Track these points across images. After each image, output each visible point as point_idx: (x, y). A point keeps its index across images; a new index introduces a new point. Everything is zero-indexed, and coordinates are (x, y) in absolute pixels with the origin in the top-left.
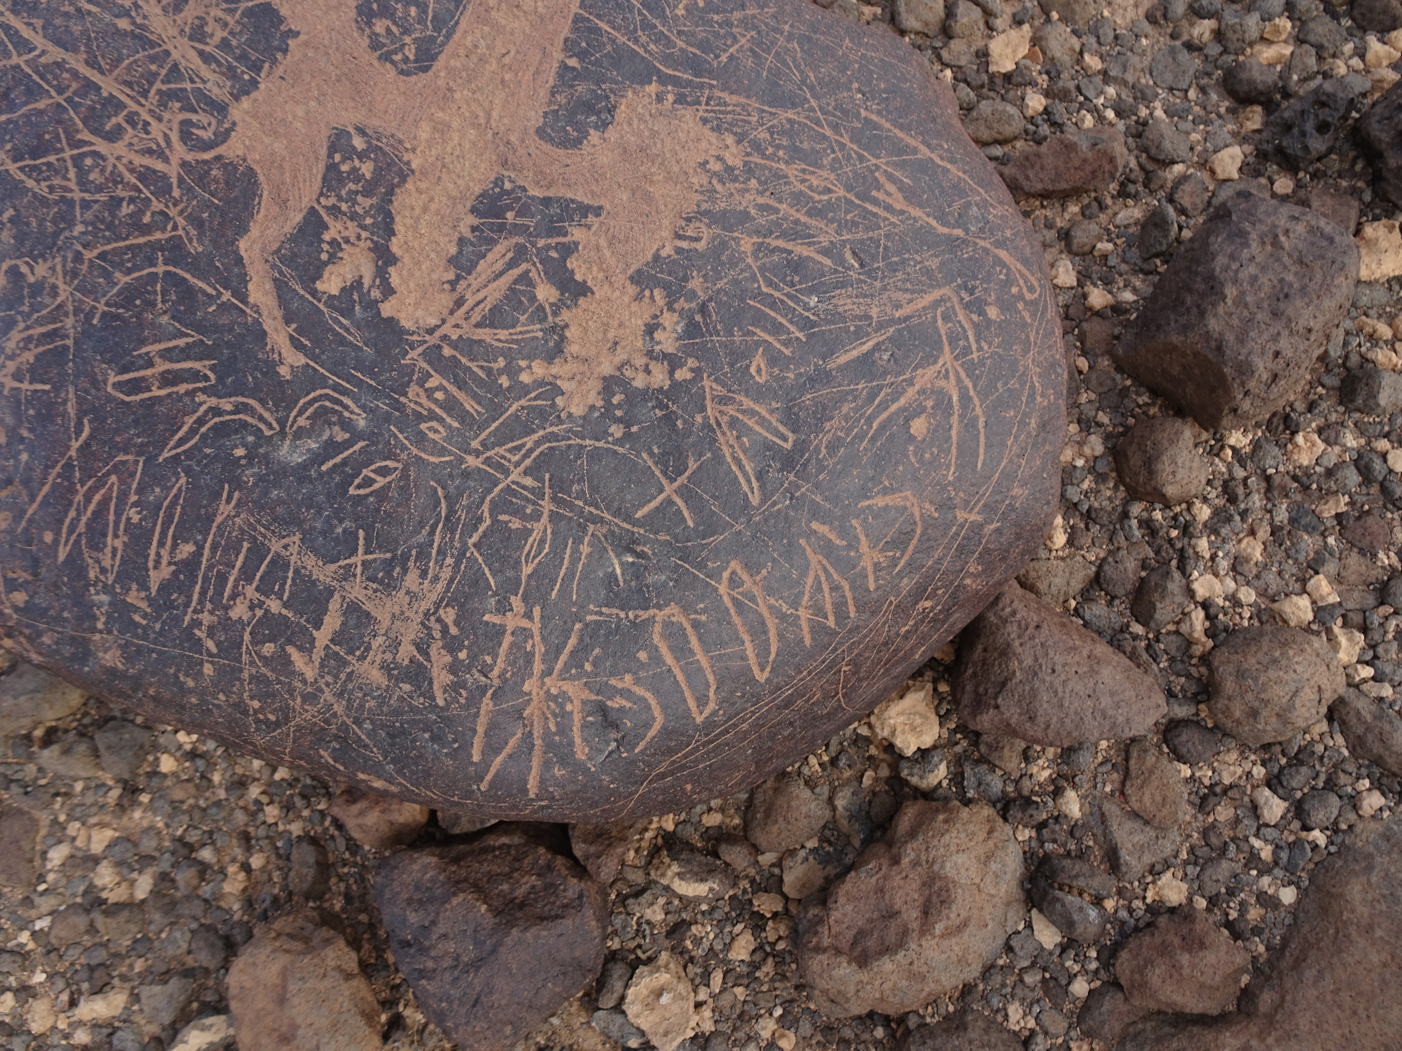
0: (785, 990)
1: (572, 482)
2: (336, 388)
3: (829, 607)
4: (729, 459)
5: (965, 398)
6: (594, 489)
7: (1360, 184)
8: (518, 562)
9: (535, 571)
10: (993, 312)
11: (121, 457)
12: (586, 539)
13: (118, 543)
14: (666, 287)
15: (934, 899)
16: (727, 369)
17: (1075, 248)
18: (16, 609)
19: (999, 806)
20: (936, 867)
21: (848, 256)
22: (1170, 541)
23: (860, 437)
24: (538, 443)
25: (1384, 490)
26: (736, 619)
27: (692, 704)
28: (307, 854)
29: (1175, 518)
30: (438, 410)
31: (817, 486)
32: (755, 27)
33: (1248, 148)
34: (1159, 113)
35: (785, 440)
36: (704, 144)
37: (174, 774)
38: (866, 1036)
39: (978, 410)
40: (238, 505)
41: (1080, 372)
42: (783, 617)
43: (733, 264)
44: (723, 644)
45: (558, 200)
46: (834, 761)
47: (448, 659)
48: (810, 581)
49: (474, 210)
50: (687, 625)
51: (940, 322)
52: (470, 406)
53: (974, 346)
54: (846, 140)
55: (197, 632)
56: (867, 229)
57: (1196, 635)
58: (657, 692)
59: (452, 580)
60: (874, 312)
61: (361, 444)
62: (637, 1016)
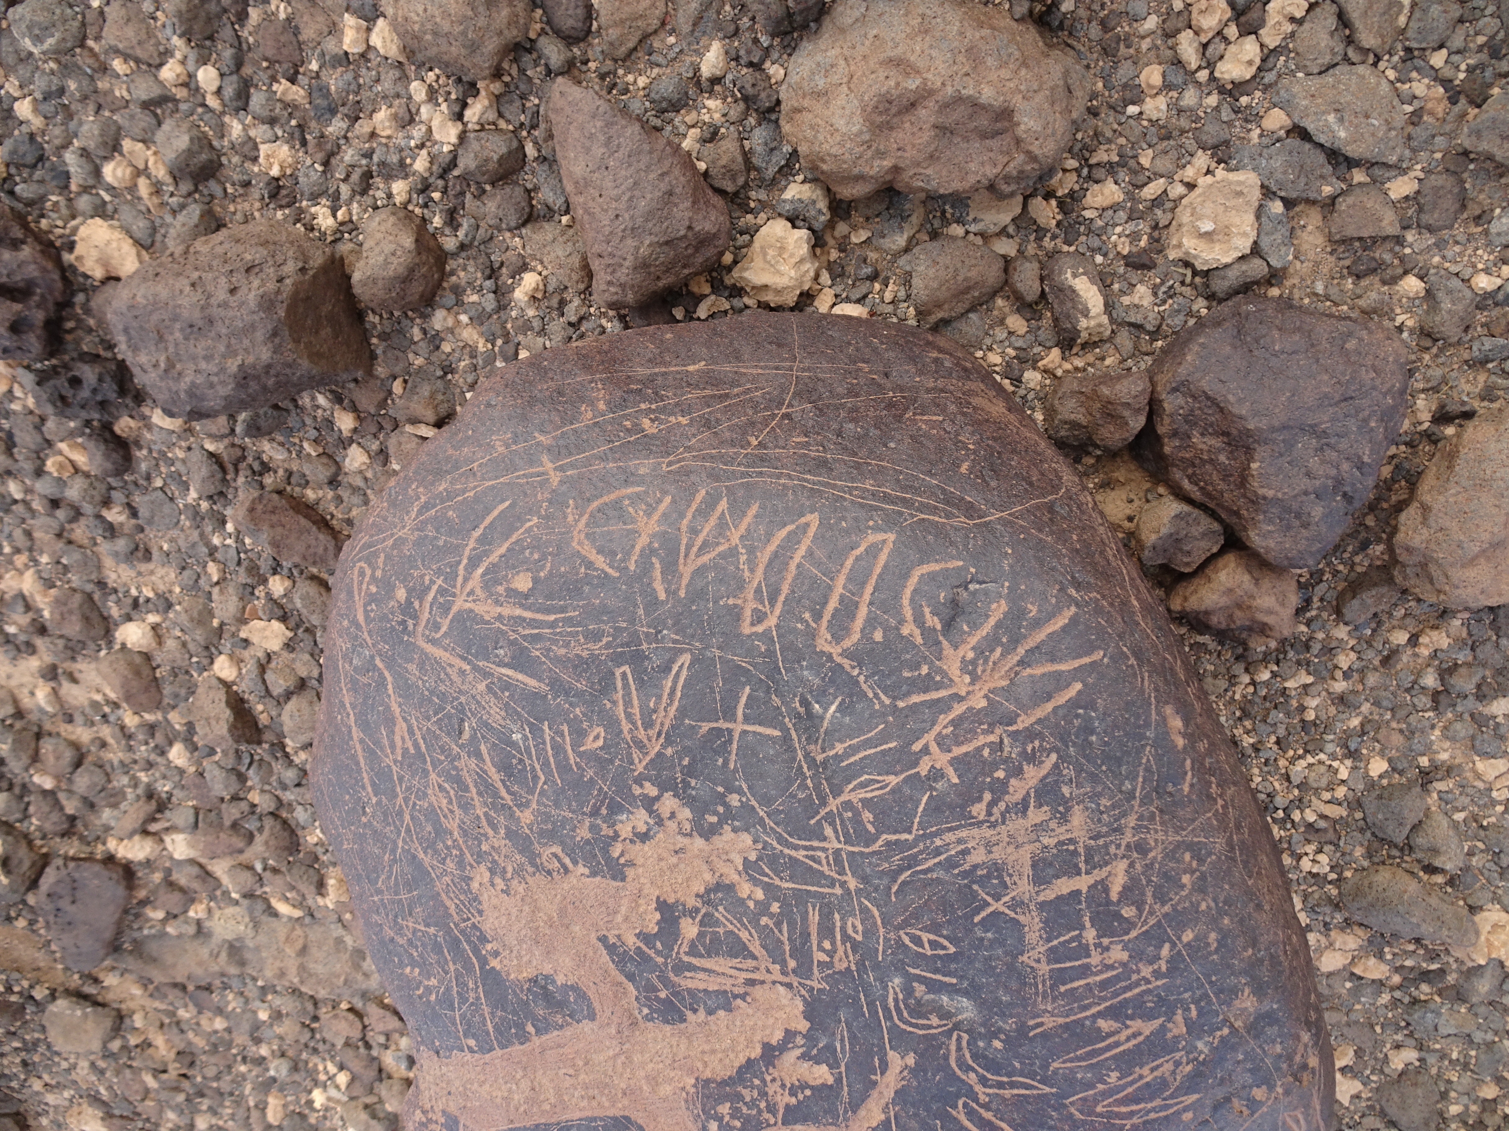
0: (1107, 122)
1: (799, 801)
2: (888, 1017)
3: (713, 521)
4: (676, 704)
5: (474, 563)
6: (790, 782)
7: (79, 311)
8: (893, 791)
9: (888, 773)
10: (401, 594)
11: (1078, 1115)
12: (832, 753)
13: (1145, 1071)
14: (605, 851)
15: (894, 110)
16: (617, 762)
17: (333, 469)
18: (1271, 1088)
19: (773, 117)
20: (866, 137)
21: (466, 735)
22: (445, 192)
23: (569, 621)
24: (796, 848)
25: (239, 64)
26: (785, 589)
27: (883, 558)
28: (1353, 609)
29: (426, 206)
30: (838, 937)
31: (632, 621)
32: (396, 922)
33: (146, 411)
34: (193, 494)
35: (624, 674)
36: (494, 901)
37: (1382, 754)
38: (1082, 13)
39: (472, 544)
40: (1039, 1016)
41: (405, 382)
42: (751, 551)
43: (547, 817)
44: (814, 580)
45: (622, 971)
46: (874, 277)
47: (1013, 781)
48: (705, 559)
49: (683, 1019)
50: (824, 623)
51: (444, 629)
52: (814, 918)
53: (435, 588)
54: (400, 800)
55: (1164, 968)
56: (437, 738)
57: (486, 102)
58: (897, 596)
59: (950, 829)
60: (482, 687)
61: (912, 971)
62: (1245, 234)
